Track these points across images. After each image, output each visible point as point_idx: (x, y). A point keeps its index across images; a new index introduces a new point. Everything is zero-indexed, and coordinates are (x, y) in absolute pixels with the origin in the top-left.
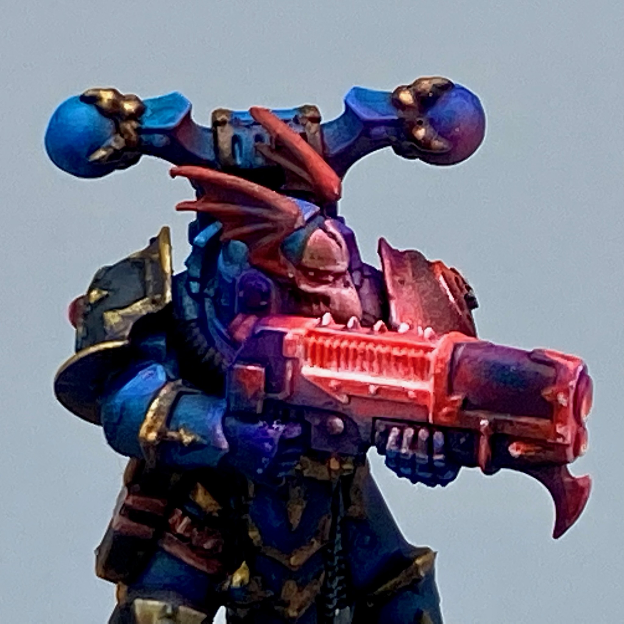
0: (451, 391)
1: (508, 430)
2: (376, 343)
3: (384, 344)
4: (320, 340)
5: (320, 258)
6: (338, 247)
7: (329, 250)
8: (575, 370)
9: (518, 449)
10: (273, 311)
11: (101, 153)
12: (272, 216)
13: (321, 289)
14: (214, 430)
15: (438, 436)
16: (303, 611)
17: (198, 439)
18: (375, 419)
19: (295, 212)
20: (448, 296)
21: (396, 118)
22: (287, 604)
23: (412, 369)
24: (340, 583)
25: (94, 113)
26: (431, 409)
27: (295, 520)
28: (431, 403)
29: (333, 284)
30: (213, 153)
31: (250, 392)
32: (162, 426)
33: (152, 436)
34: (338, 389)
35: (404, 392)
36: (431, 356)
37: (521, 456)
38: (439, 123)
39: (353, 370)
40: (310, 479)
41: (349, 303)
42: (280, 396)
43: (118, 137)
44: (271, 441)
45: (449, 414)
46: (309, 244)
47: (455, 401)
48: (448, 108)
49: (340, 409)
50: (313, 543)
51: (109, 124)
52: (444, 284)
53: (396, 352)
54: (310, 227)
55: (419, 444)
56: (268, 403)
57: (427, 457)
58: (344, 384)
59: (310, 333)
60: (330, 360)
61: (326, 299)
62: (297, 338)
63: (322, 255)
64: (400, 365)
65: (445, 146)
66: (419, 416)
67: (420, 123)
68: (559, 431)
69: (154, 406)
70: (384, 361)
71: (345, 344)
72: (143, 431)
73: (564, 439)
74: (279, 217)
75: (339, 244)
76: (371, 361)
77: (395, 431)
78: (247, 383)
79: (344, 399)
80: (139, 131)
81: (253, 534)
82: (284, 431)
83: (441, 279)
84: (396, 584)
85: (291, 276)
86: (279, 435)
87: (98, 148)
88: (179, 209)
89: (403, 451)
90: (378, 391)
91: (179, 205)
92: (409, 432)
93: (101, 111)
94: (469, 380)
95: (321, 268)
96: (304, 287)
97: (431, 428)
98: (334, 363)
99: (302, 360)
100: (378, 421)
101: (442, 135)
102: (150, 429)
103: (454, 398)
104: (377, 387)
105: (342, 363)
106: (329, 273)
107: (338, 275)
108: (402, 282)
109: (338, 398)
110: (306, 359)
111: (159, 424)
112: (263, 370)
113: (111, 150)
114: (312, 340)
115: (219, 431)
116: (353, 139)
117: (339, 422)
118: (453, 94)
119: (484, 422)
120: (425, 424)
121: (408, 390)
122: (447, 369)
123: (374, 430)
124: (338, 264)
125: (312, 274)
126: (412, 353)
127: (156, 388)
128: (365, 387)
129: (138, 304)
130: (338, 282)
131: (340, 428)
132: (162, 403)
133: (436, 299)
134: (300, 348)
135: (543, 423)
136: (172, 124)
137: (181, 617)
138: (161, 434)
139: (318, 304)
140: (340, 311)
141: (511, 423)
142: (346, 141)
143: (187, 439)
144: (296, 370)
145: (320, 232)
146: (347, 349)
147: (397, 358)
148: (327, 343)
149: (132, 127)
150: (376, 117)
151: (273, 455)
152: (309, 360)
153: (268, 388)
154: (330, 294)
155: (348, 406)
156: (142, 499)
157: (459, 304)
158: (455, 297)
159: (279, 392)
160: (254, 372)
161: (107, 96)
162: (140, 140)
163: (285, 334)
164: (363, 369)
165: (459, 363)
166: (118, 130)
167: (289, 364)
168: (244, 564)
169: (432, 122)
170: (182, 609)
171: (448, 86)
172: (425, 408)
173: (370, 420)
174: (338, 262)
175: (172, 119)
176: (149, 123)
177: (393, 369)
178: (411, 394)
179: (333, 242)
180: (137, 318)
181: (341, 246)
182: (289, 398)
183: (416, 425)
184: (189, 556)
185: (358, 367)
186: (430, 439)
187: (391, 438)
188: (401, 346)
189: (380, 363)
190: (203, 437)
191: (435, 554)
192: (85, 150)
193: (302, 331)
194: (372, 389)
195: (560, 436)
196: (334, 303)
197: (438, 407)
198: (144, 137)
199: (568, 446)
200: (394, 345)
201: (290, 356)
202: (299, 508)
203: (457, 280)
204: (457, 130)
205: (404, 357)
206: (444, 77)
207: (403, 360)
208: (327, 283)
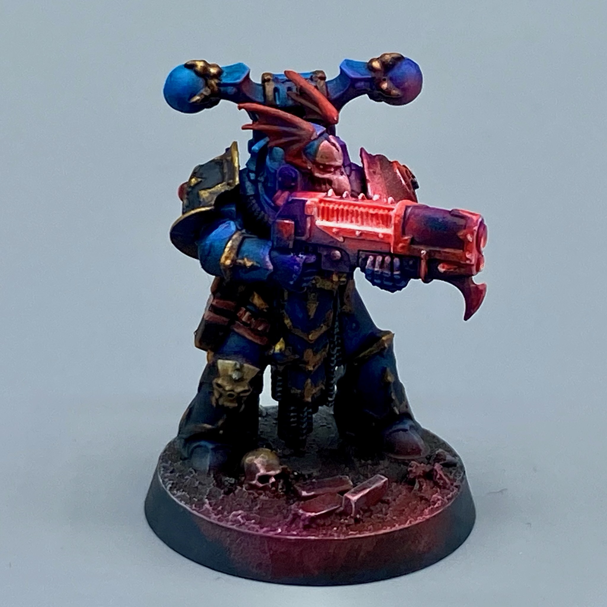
0: (404, 234)
1: (437, 257)
2: (360, 206)
3: (364, 207)
4: (327, 205)
5: (327, 158)
6: (337, 151)
7: (332, 153)
8: (477, 221)
9: (443, 267)
10: (299, 189)
11: (197, 98)
12: (298, 133)
13: (327, 176)
14: (264, 259)
15: (397, 260)
16: (316, 367)
17: (255, 264)
18: (359, 251)
19: (311, 130)
20: (401, 181)
21: (370, 77)
22: (307, 363)
23: (381, 221)
24: (338, 351)
25: (193, 74)
26: (392, 244)
27: (312, 313)
28: (392, 241)
29: (334, 173)
30: (263, 98)
31: (286, 236)
32: (234, 257)
33: (228, 262)
34: (337, 233)
35: (376, 235)
36: (392, 213)
37: (444, 271)
38: (396, 80)
39: (346, 223)
40: (321, 289)
41: (343, 184)
42: (304, 238)
43: (207, 88)
44: (298, 265)
45: (402, 247)
46: (320, 149)
47: (407, 240)
48: (401, 71)
49: (339, 246)
50: (322, 327)
51: (201, 81)
52: (399, 174)
53: (371, 211)
54: (320, 139)
55: (385, 265)
56: (296, 242)
57: (390, 273)
58: (341, 230)
59: (321, 201)
60: (333, 216)
61: (330, 182)
62: (313, 203)
63: (328, 156)
64: (374, 219)
65: (399, 94)
66: (385, 249)
67: (384, 80)
68: (468, 256)
69: (229, 245)
70: (365, 217)
71: (341, 207)
72: (223, 259)
73: (471, 261)
74: (302, 133)
75: (337, 149)
76: (357, 217)
77: (371, 258)
78: (284, 230)
79: (341, 239)
80: (218, 84)
81: (287, 322)
82: (306, 259)
83: (398, 171)
84: (370, 352)
85: (309, 168)
86: (303, 261)
87: (194, 95)
88: (243, 128)
89: (376, 269)
90: (361, 234)
91: (243, 126)
92: (379, 258)
93: (197, 73)
94: (415, 227)
95: (327, 163)
96: (317, 175)
97: (392, 256)
98: (335, 218)
99: (316, 217)
100: (361, 252)
101: (398, 87)
102: (227, 258)
103: (406, 238)
104: (360, 232)
105: (340, 219)
106: (331, 166)
107: (337, 168)
108: (374, 173)
109: (338, 239)
110: (318, 216)
111: (232, 255)
112: (293, 223)
113: (203, 97)
114: (322, 205)
115: (268, 259)
116: (345, 90)
117: (338, 253)
118: (404, 63)
119: (423, 252)
120: (389, 254)
121: (378, 233)
122: (402, 221)
123: (358, 258)
124: (337, 161)
125: (321, 167)
126: (381, 212)
127: (230, 235)
128: (353, 232)
129: (219, 185)
130: (336, 172)
131: (338, 256)
132: (234, 243)
133: (395, 183)
134: (315, 209)
135: (459, 252)
136: (238, 81)
137: (245, 370)
138: (234, 261)
139: (325, 184)
140: (338, 188)
141: (439, 252)
142: (341, 90)
143: (249, 264)
144: (313, 223)
145: (326, 142)
146: (343, 209)
147: (372, 215)
148: (331, 206)
149: (215, 82)
150: (359, 76)
151: (299, 273)
152: (320, 217)
153: (296, 233)
154: (332, 179)
155: (343, 244)
156: (222, 301)
157: (408, 185)
158: (405, 181)
159: (303, 235)
160: (289, 224)
161: (200, 65)
162: (219, 90)
163: (307, 201)
164: (352, 222)
165: (409, 217)
166: (207, 85)
167: (308, 219)
168: (282, 339)
169: (391, 79)
170: (246, 365)
171: (400, 58)
172: (389, 244)
173: (356, 252)
174: (337, 160)
175: (238, 78)
176: (224, 81)
177: (370, 221)
178: (381, 236)
179: (334, 148)
180: (219, 194)
181: (338, 151)
182: (308, 239)
183: (383, 254)
184: (249, 335)
185: (349, 220)
186: (392, 262)
187: (368, 262)
188: (374, 208)
189: (362, 218)
190: (257, 262)
191: (394, 334)
192: (187, 96)
193: (316, 200)
194: (357, 233)
195: (468, 259)
196: (335, 185)
197: (396, 243)
198: (222, 89)
199: (473, 265)
200: (370, 207)
201: (309, 214)
202: (315, 305)
203: (406, 171)
204: (406, 84)
205: (376, 214)
206: (399, 53)
207: (376, 216)
208: (330, 172)
